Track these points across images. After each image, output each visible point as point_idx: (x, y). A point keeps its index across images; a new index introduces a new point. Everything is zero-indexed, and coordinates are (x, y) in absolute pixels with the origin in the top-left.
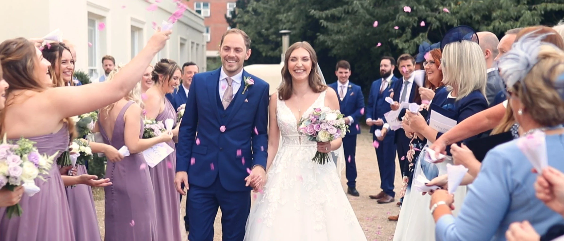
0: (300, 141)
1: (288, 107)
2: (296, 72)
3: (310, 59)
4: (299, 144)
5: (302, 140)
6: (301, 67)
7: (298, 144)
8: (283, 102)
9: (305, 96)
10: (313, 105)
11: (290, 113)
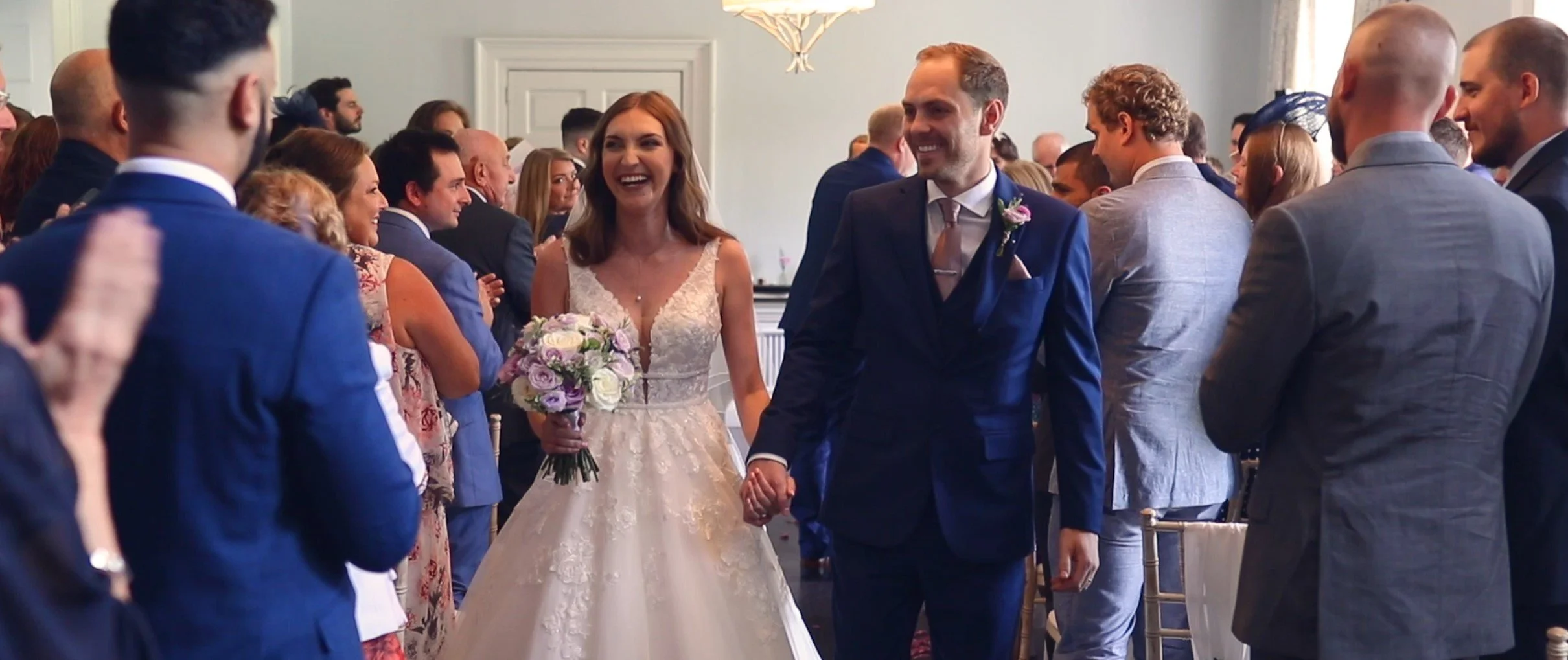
0: (646, 394)
1: (606, 288)
2: (626, 183)
3: (663, 140)
4: (644, 401)
5: (650, 391)
6: (636, 165)
7: (637, 401)
8: (588, 273)
9: (661, 256)
10: (684, 285)
11: (615, 308)
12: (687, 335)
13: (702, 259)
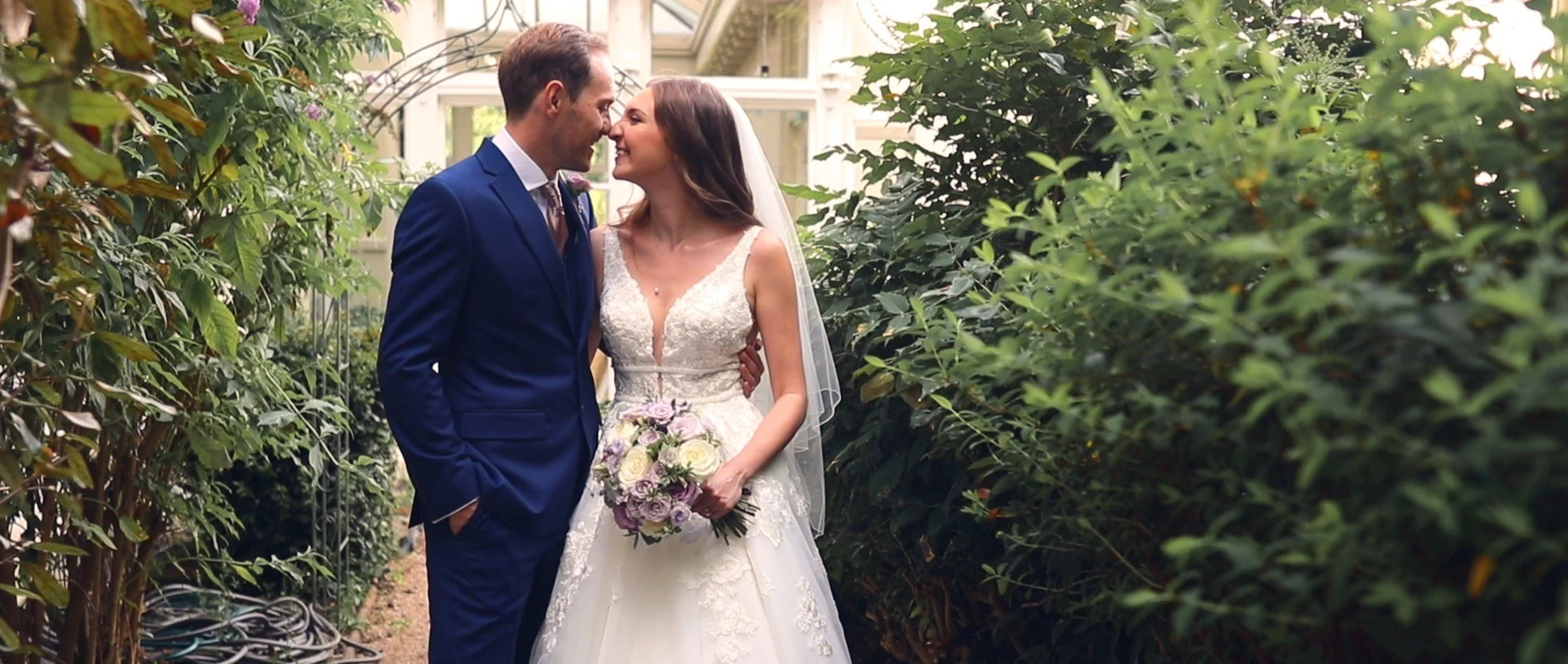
0: (660, 387)
4: (659, 396)
5: (665, 385)
10: (707, 278)
11: (634, 296)
12: (696, 329)
13: (734, 253)
